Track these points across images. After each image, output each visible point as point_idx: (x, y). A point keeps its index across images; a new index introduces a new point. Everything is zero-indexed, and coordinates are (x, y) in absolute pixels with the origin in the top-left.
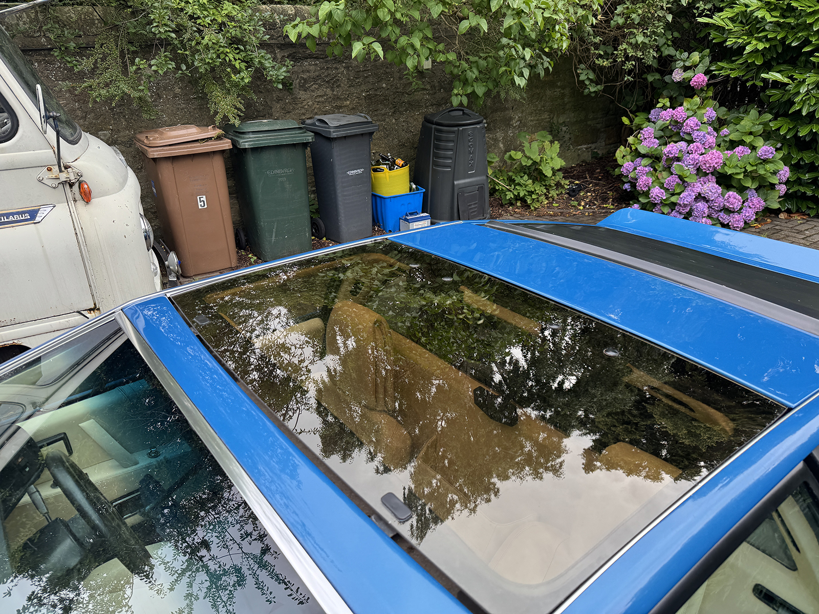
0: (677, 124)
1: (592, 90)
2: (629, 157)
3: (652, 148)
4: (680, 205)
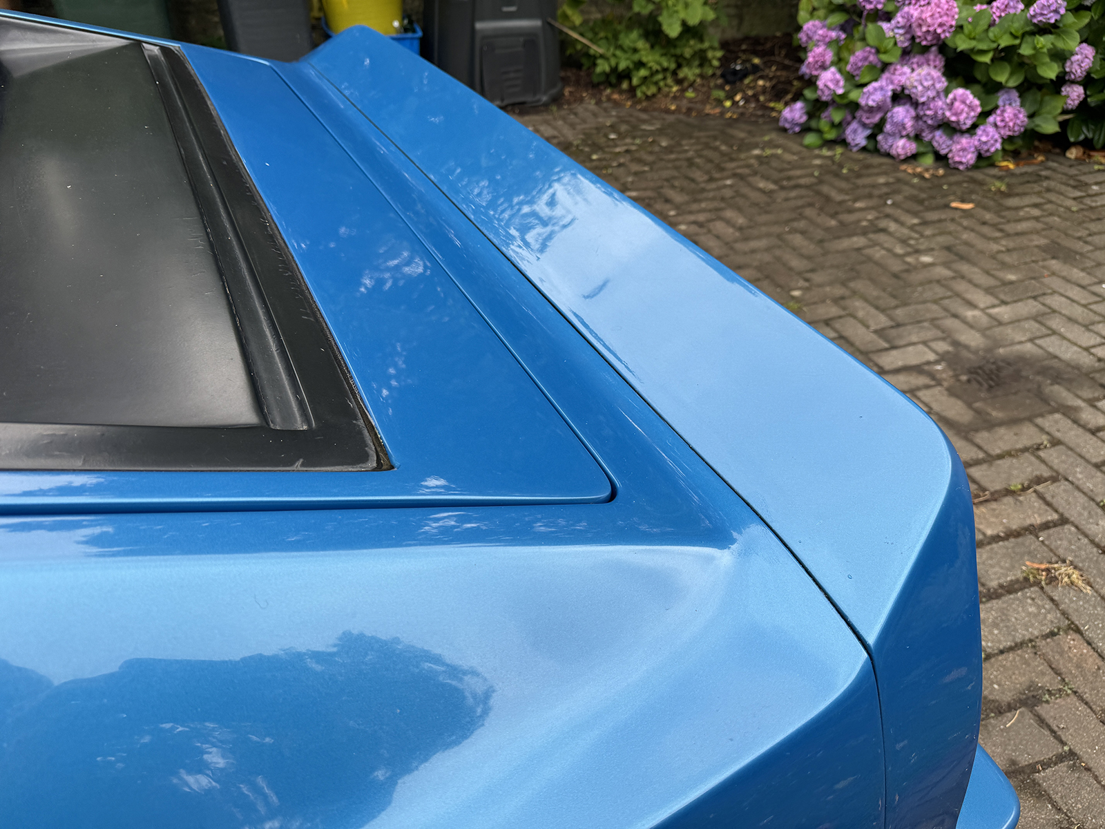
4: (863, 108)
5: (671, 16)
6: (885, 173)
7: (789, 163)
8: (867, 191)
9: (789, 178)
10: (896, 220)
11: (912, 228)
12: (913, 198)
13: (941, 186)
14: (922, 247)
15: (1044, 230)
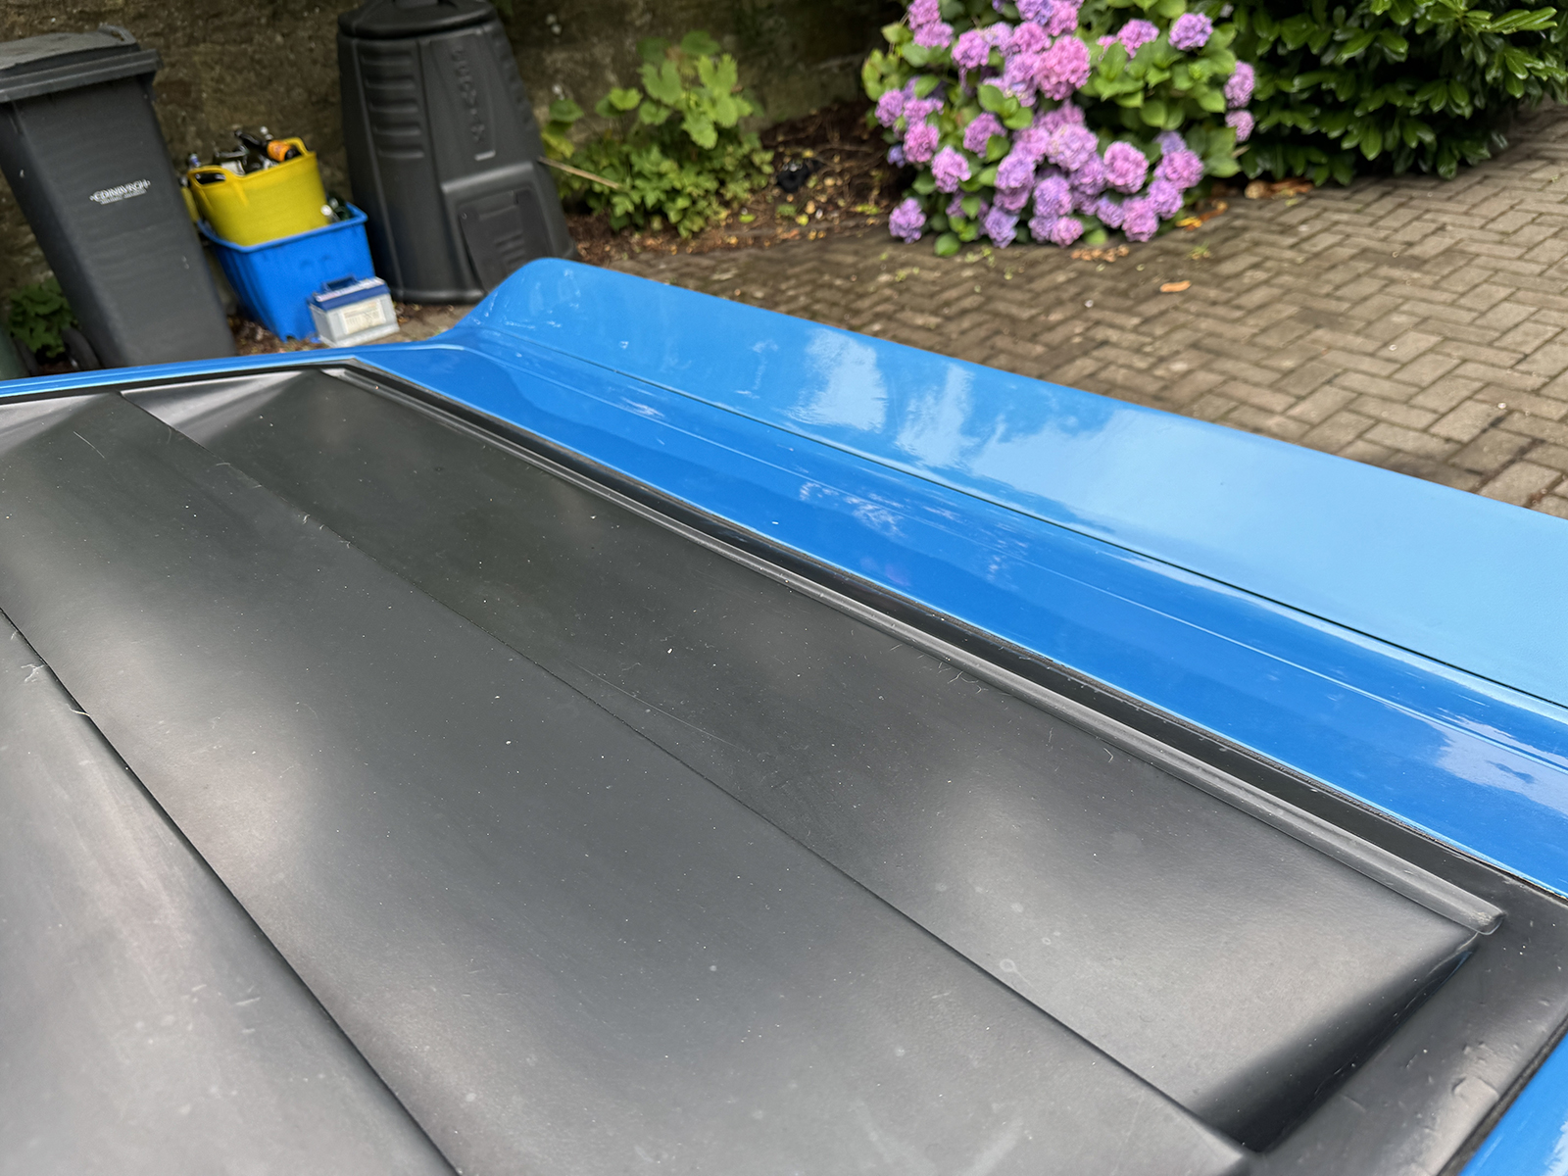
2: (894, 79)
3: (936, 48)
4: (1002, 192)
5: (697, 120)
6: (1058, 268)
7: (934, 283)
8: (1052, 296)
9: (948, 304)
10: (1112, 326)
11: (1135, 330)
12: (1111, 292)
13: (1133, 268)
14: (1164, 352)
15: (1285, 294)
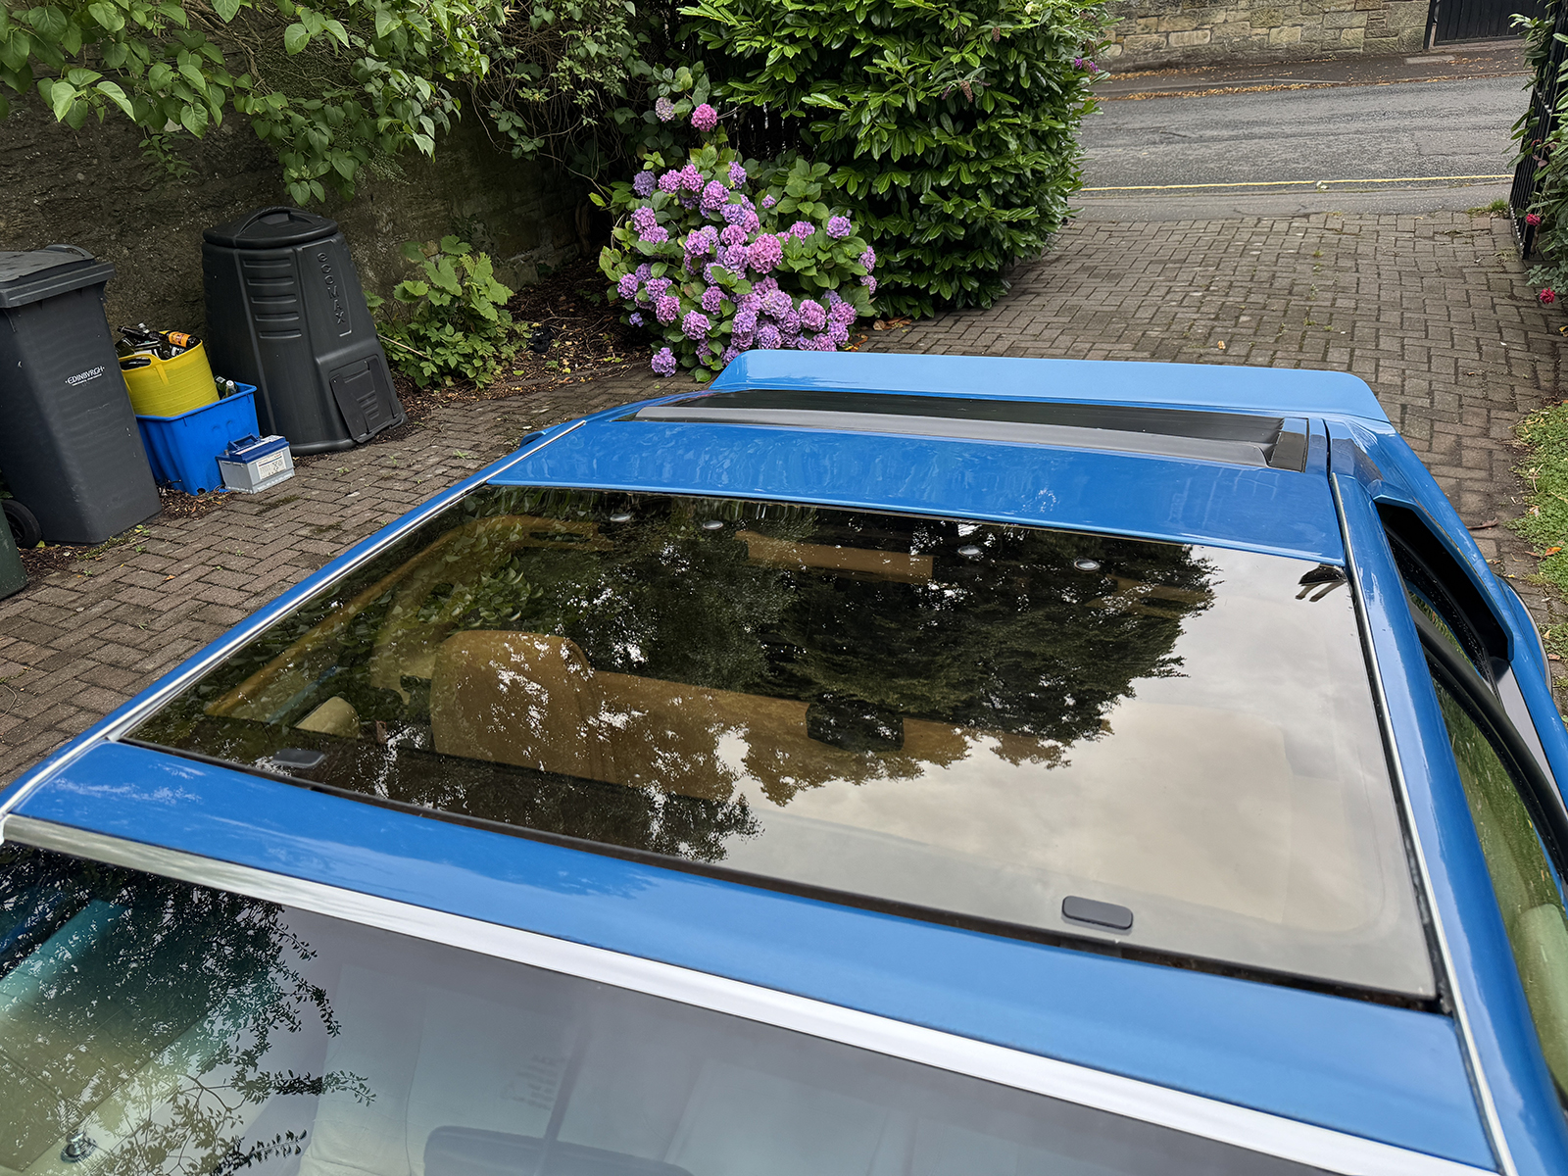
0: (690, 195)
1: (527, 148)
2: (622, 265)
3: (660, 243)
4: (737, 336)
5: (479, 301)
